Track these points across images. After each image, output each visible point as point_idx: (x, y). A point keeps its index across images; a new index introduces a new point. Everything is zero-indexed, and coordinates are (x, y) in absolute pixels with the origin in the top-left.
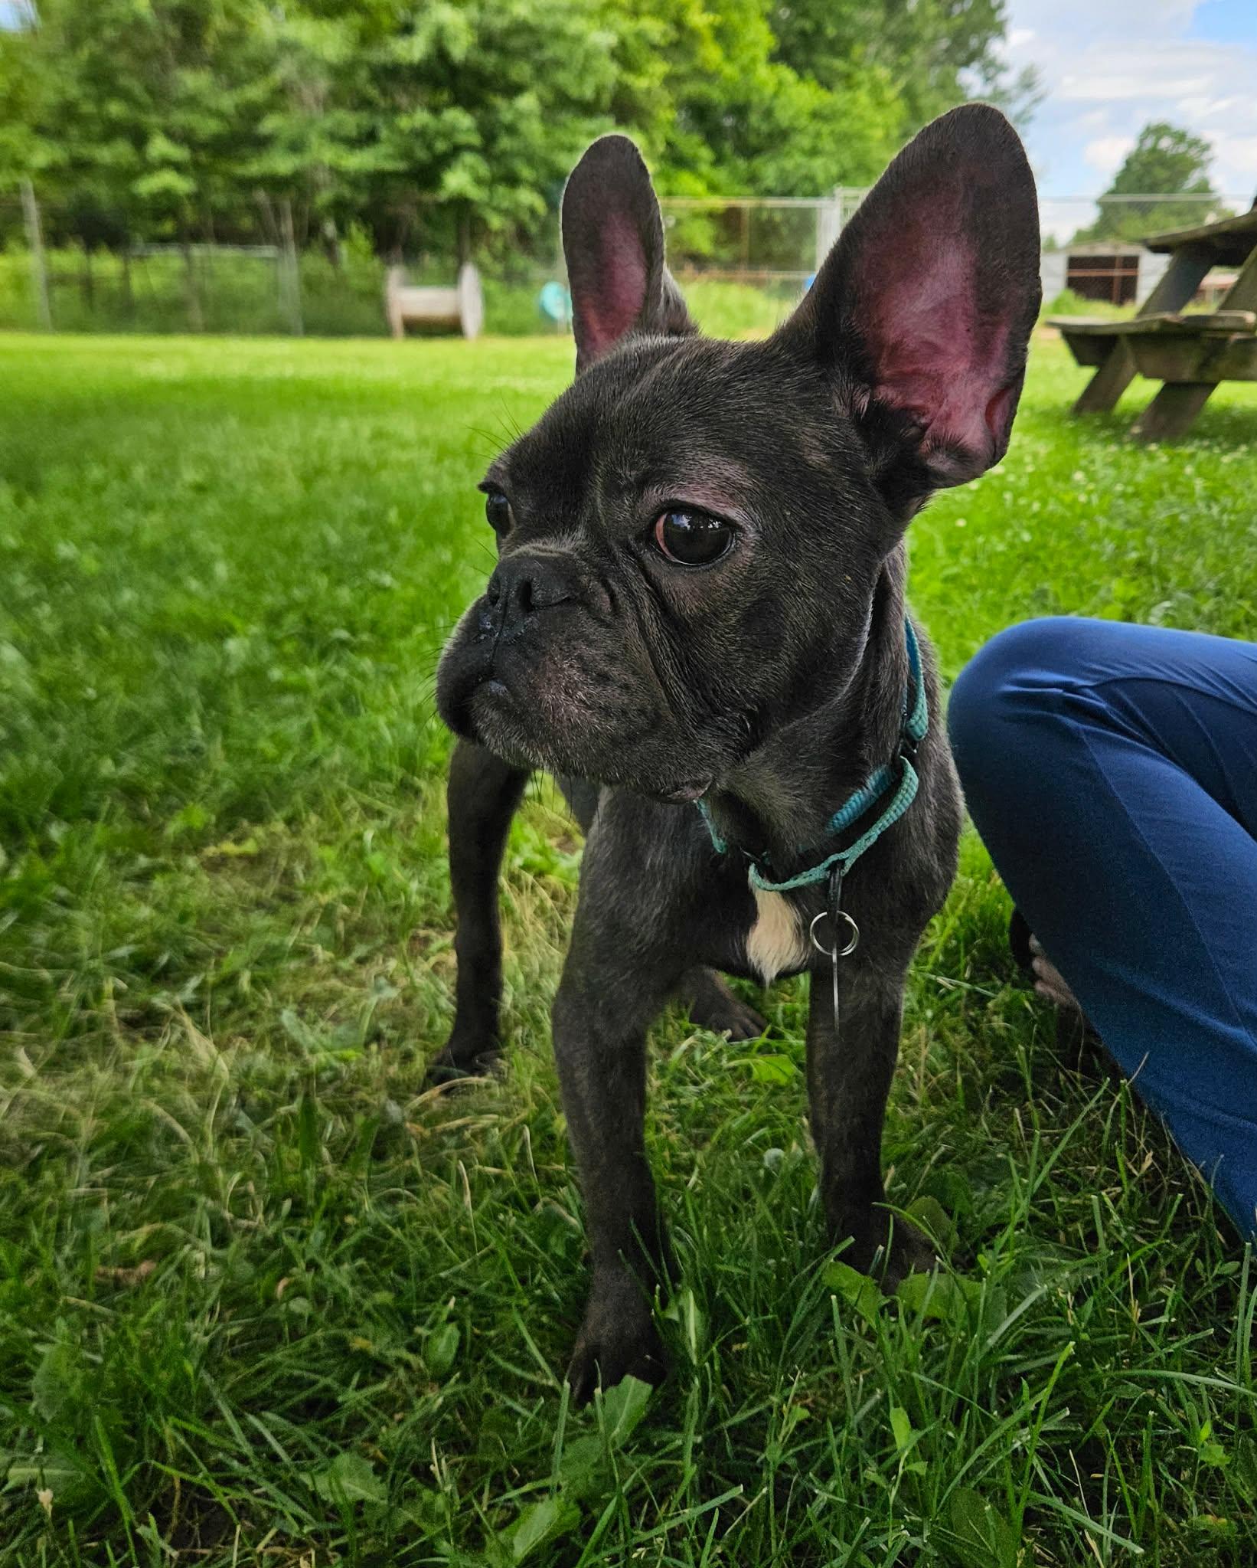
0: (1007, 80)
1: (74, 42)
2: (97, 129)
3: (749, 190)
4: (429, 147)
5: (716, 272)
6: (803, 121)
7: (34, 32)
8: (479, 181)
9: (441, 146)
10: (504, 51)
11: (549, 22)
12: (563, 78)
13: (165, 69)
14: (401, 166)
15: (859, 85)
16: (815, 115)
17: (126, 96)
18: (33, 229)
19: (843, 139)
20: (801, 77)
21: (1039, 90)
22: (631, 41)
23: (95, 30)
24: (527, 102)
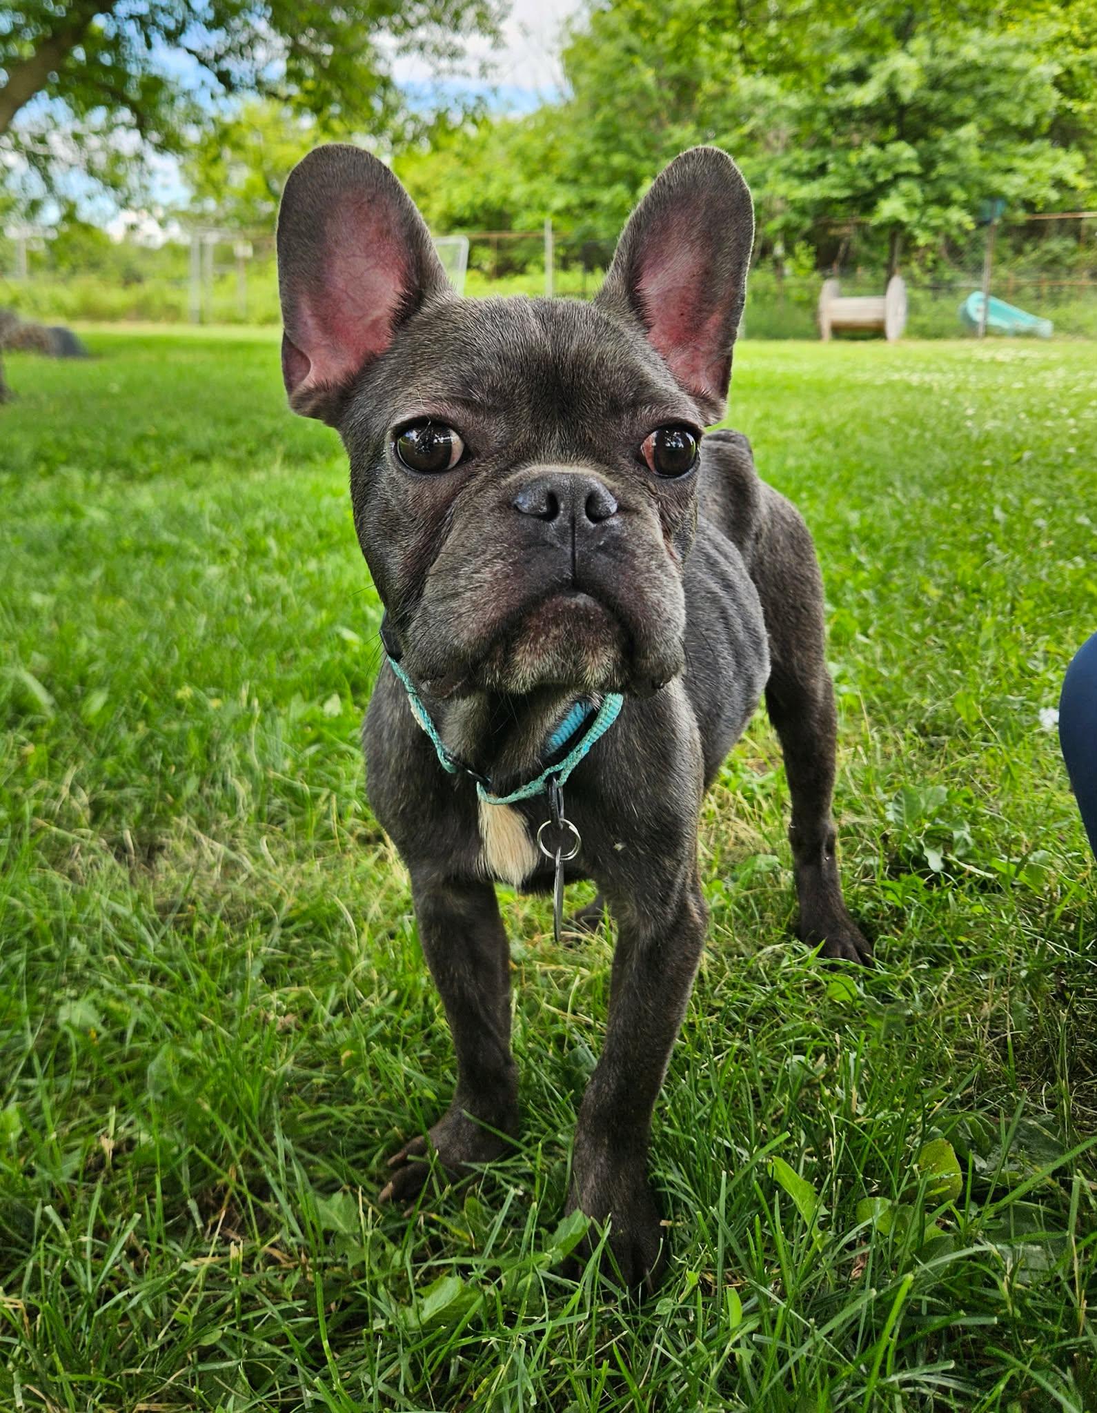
1: (596, 108)
2: (602, 177)
4: (873, 176)
7: (568, 104)
8: (911, 205)
9: (882, 177)
10: (950, 89)
11: (995, 61)
12: (1003, 108)
13: (661, 125)
14: (846, 193)
17: (628, 149)
18: (548, 257)
22: (1076, 69)
23: (610, 99)
24: (968, 132)
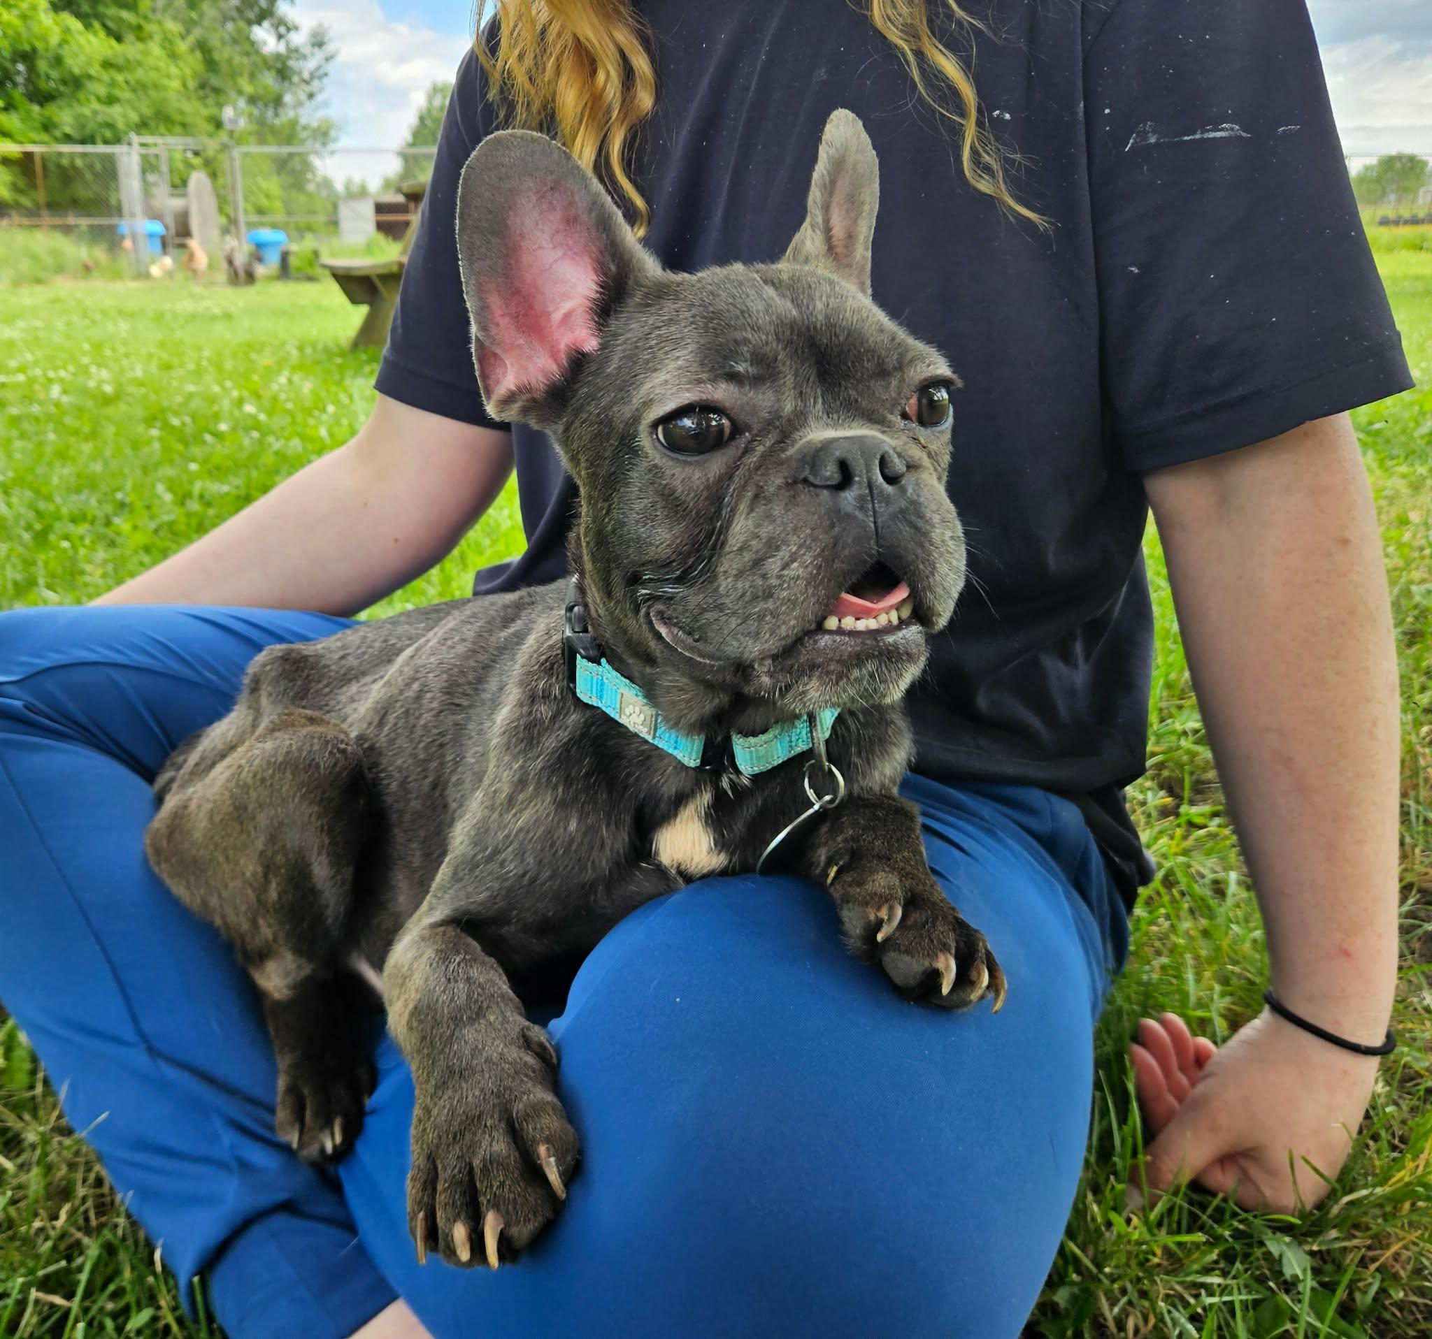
0: (299, 39)
3: (44, 137)
5: (16, 219)
6: (95, 70)
15: (151, 37)
16: (107, 65)
19: (139, 88)
20: (88, 26)
21: (330, 48)
